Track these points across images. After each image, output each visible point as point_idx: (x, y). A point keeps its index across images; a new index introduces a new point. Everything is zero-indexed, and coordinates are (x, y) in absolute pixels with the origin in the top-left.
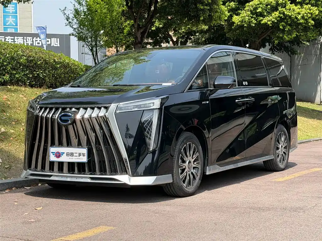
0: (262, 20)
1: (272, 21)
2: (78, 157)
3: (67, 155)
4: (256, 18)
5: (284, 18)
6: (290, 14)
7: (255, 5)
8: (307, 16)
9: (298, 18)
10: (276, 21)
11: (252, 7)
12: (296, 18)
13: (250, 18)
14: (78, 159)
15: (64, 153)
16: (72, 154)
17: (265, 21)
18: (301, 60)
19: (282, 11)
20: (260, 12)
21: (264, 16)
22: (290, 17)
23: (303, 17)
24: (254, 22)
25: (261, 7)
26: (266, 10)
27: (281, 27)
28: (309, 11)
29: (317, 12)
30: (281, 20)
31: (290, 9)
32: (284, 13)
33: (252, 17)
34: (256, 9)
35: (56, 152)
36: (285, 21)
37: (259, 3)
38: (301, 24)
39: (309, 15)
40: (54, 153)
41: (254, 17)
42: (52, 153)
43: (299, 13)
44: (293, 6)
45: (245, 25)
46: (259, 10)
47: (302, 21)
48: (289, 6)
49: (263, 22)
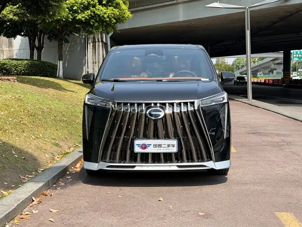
0: (77, 16)
1: (85, 18)
2: (166, 148)
3: (155, 147)
4: (72, 15)
5: (94, 16)
6: (99, 13)
7: (72, 3)
8: (111, 16)
9: (105, 16)
10: (88, 18)
11: (70, 4)
12: (103, 16)
13: (68, 14)
14: (167, 149)
15: (151, 145)
16: (160, 146)
17: (79, 17)
18: (68, 47)
19: (93, 10)
20: (75, 9)
21: (78, 13)
22: (99, 15)
23: (108, 17)
24: (71, 17)
25: (77, 6)
26: (80, 9)
27: (92, 23)
28: (112, 12)
29: (118, 13)
30: (92, 17)
31: (99, 9)
32: (94, 12)
33: (69, 14)
34: (72, 7)
35: (141, 144)
36: (95, 18)
37: (75, 2)
38: (106, 21)
39: (113, 15)
40: (140, 145)
41: (71, 14)
42: (137, 145)
43: (105, 13)
44: (101, 7)
45: (64, 20)
46: (75, 8)
47: (108, 19)
48: (98, 7)
49: (77, 18)
